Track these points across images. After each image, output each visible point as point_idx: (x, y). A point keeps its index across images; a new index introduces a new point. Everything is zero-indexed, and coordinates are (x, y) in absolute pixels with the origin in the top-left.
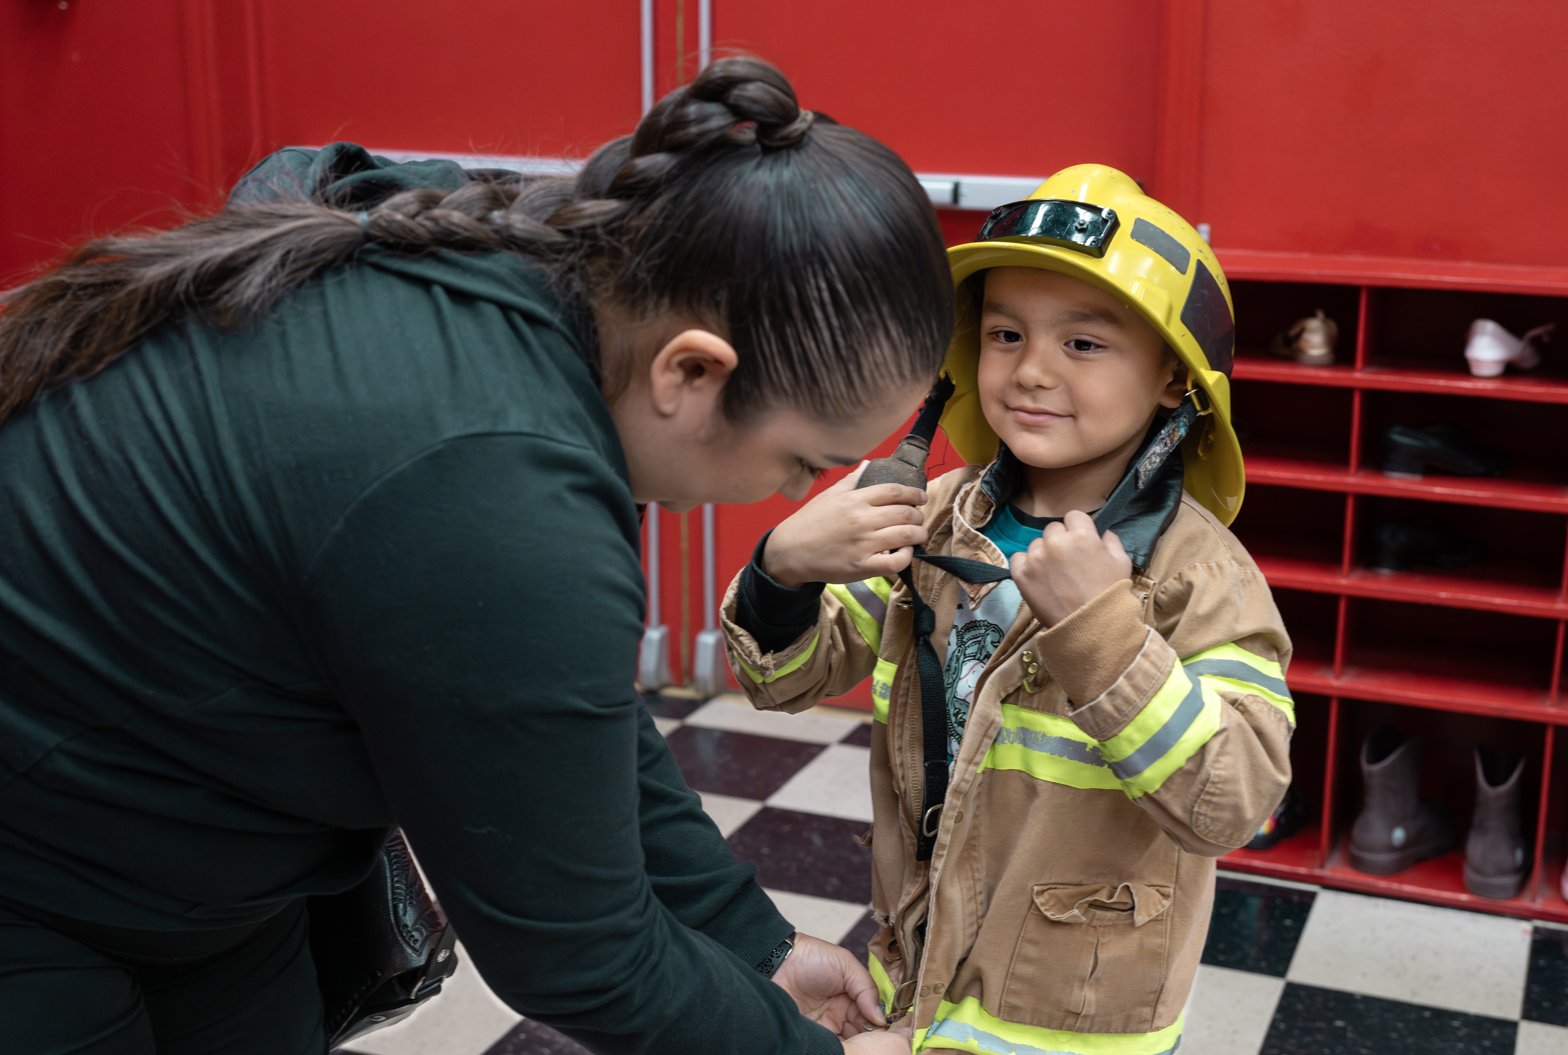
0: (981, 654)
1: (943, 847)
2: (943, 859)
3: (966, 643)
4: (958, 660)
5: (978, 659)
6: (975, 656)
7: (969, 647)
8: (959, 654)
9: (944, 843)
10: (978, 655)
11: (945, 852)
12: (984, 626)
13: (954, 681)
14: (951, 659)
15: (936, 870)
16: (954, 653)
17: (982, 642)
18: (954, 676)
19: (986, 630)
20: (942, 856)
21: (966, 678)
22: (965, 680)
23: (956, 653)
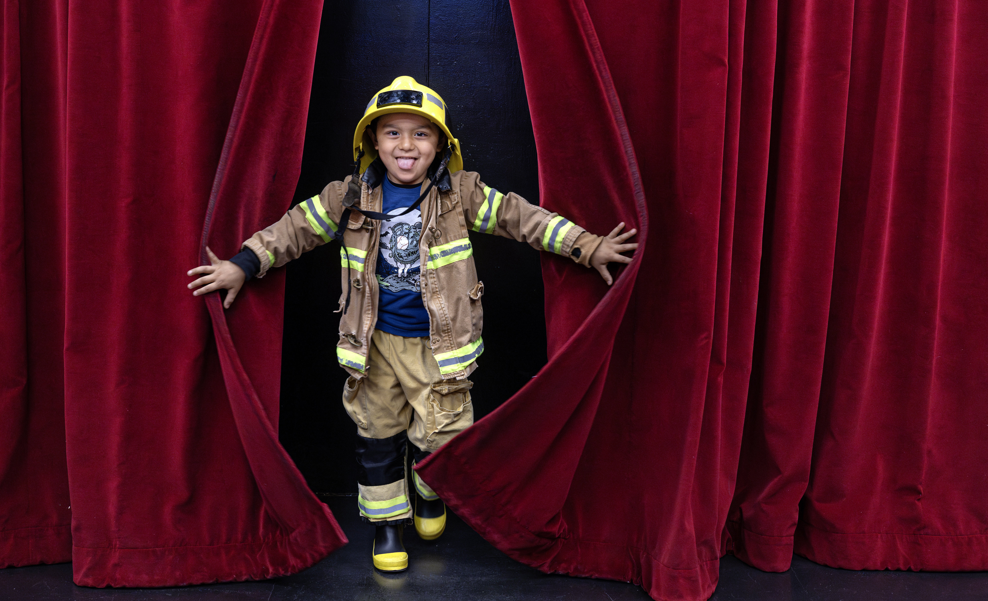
0: (402, 234)
1: (424, 293)
2: (426, 297)
3: (396, 231)
4: (394, 237)
5: (402, 235)
6: (400, 235)
7: (397, 232)
8: (394, 236)
9: (424, 292)
10: (401, 234)
11: (425, 295)
12: (401, 224)
13: (395, 244)
14: (391, 238)
15: (425, 301)
16: (392, 235)
17: (402, 229)
18: (395, 243)
19: (402, 226)
20: (425, 296)
21: (399, 242)
22: (399, 243)
23: (393, 235)
